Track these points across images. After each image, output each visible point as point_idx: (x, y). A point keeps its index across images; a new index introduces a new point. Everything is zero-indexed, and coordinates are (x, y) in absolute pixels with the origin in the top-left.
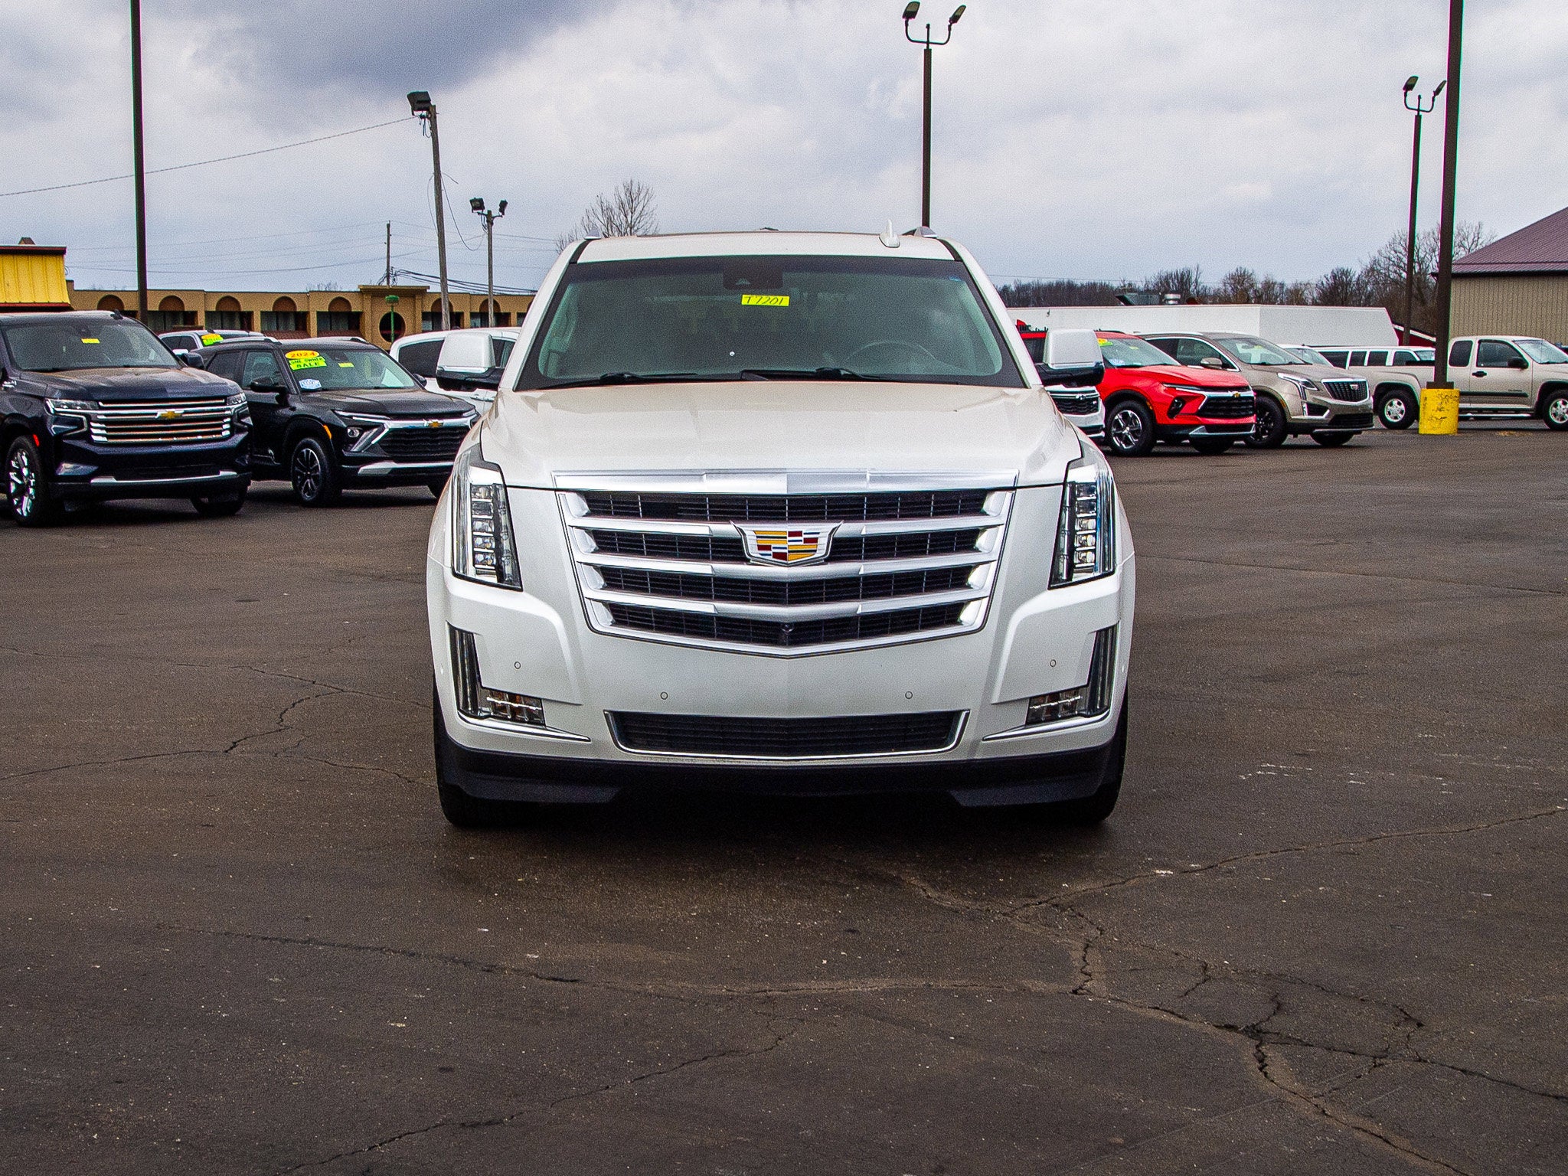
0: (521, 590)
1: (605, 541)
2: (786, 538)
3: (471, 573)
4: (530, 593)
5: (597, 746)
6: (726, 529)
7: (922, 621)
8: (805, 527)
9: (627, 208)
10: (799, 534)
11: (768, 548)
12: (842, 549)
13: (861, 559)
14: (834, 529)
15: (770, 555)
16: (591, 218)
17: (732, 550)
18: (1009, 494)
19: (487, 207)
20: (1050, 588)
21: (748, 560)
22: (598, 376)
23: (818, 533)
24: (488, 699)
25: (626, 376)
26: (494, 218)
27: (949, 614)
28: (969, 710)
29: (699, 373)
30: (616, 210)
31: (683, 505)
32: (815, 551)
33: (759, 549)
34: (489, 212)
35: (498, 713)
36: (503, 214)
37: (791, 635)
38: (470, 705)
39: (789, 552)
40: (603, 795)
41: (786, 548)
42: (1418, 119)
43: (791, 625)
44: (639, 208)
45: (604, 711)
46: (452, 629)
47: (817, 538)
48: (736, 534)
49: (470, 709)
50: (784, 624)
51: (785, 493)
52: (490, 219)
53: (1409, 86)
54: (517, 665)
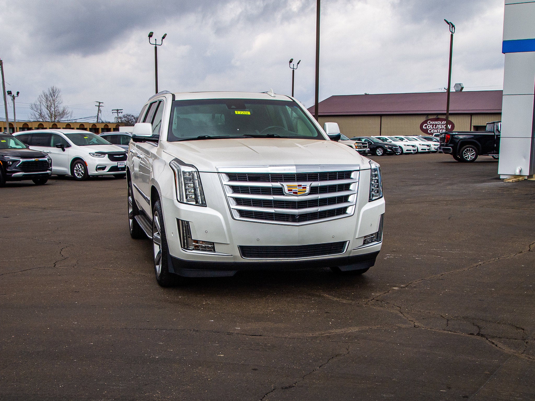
0: (206, 206)
1: (235, 189)
2: (297, 187)
3: (185, 202)
4: (210, 207)
5: (235, 257)
6: (277, 184)
7: (336, 213)
8: (303, 184)
9: (52, 95)
10: (301, 186)
11: (291, 190)
12: (314, 190)
13: (318, 193)
14: (311, 184)
15: (292, 193)
16: (41, 98)
17: (279, 191)
18: (358, 172)
19: (13, 94)
20: (369, 202)
21: (284, 195)
22: (197, 137)
23: (306, 185)
24: (193, 243)
25: (206, 137)
26: (15, 97)
27: (343, 211)
28: (350, 241)
29: (230, 136)
30: (49, 96)
31: (262, 177)
32: (306, 191)
33: (288, 191)
34: (13, 95)
35: (197, 248)
36: (18, 96)
37: (298, 219)
38: (185, 246)
39: (298, 191)
40: (231, 274)
41: (297, 190)
42: (293, 71)
43: (298, 215)
44: (56, 95)
45: (238, 246)
46: (178, 220)
47: (306, 187)
48: (281, 186)
49: (186, 247)
50: (296, 215)
51: (295, 172)
52: (14, 98)
53: (291, 62)
54: (206, 232)
